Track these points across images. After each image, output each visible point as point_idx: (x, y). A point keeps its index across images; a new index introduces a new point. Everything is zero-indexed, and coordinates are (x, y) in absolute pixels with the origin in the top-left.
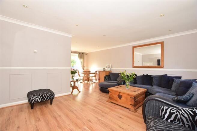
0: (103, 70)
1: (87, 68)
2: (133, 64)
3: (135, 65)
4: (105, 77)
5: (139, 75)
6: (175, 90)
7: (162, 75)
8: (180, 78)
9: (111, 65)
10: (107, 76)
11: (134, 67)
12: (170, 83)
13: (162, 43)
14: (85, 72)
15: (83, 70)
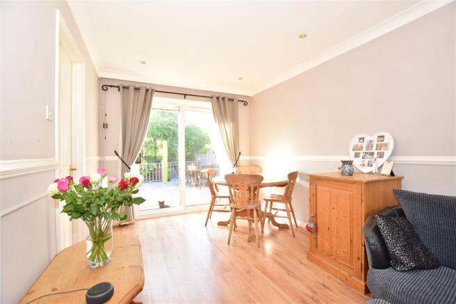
14: (231, 180)
15: (236, 165)
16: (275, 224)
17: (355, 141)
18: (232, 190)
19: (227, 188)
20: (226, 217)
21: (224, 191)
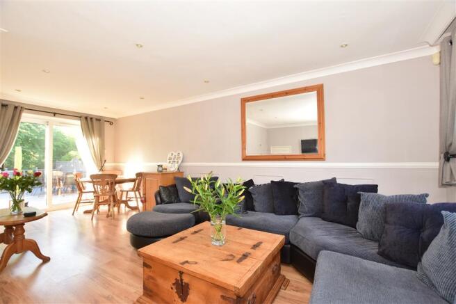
0: (155, 171)
1: (113, 164)
2: (244, 148)
3: (249, 153)
4: (159, 193)
5: (259, 184)
6: (368, 231)
7: (323, 181)
8: (374, 188)
9: (181, 155)
10: (163, 187)
11: (246, 159)
12: (349, 204)
13: (319, 90)
14: (95, 179)
15: (101, 169)
16: (129, 207)
17: (170, 155)
18: (96, 186)
19: (92, 184)
20: (91, 207)
21: (89, 187)
